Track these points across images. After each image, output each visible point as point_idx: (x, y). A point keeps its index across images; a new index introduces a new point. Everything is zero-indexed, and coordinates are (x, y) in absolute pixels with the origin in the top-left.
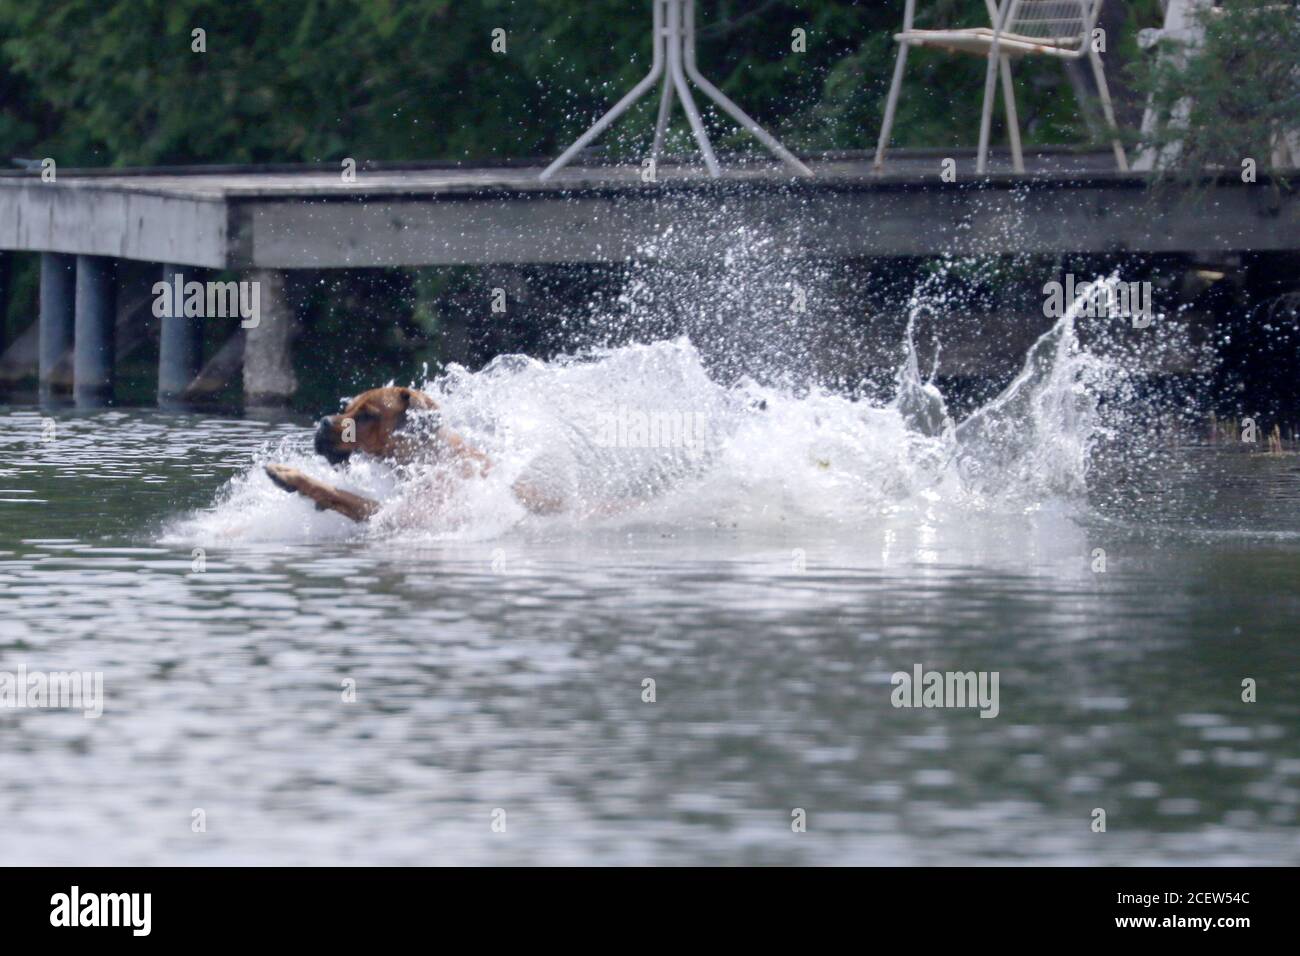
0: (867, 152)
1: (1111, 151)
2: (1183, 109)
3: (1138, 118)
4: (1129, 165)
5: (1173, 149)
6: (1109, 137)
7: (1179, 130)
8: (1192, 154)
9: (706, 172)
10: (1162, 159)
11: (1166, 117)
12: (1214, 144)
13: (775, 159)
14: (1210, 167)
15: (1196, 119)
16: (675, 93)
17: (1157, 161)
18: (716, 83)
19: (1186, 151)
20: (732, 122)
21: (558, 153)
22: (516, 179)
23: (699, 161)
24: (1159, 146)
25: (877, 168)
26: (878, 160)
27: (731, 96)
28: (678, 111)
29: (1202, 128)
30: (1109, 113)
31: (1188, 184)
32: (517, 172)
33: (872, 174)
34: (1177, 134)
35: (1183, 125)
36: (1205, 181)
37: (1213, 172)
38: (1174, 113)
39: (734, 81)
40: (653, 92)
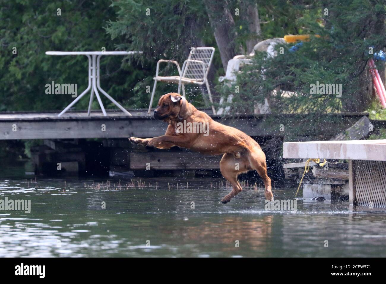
0: (146, 109)
1: (211, 109)
2: (230, 98)
3: (218, 100)
4: (216, 112)
5: (228, 108)
6: (211, 105)
7: (229, 103)
8: (233, 110)
9: (103, 114)
10: (225, 111)
11: (226, 100)
12: (239, 107)
13: (121, 111)
14: (238, 114)
15: (234, 100)
16: (95, 94)
17: (224, 112)
18: (106, 91)
19: (231, 109)
20: (110, 102)
21: (63, 109)
22: (52, 116)
23: (101, 112)
24: (224, 108)
25: (149, 114)
26: (149, 112)
27: (110, 95)
28: (95, 99)
29: (235, 103)
30: (211, 98)
31: (232, 118)
32: (52, 114)
33: (148, 115)
34: (229, 105)
35: (231, 102)
36: (236, 118)
37: (238, 115)
38: (228, 99)
39: (111, 91)
40: (89, 93)
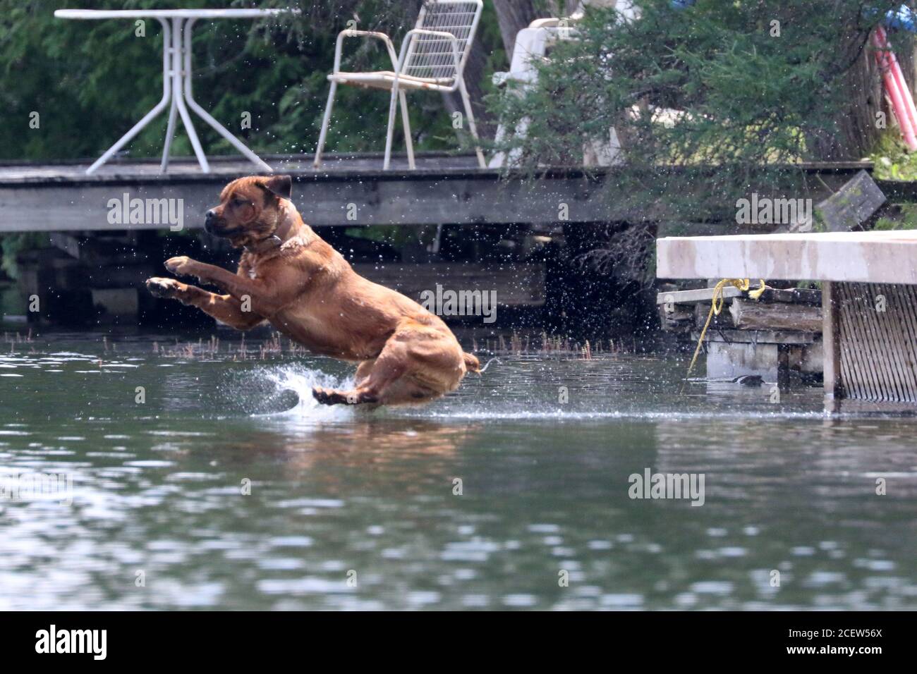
0: (309, 155)
1: (475, 155)
2: (523, 126)
3: (492, 132)
4: (487, 164)
5: (517, 153)
6: (473, 145)
7: (520, 140)
8: (529, 157)
9: (200, 169)
10: (509, 160)
11: (511, 131)
12: (544, 149)
13: (246, 160)
14: (541, 165)
15: (532, 132)
16: (179, 116)
17: (505, 161)
18: (209, 111)
19: (525, 154)
20: (219, 137)
21: (98, 156)
22: (71, 173)
23: (196, 162)
24: (507, 151)
25: (316, 167)
26: (317, 161)
27: (217, 118)
28: (181, 129)
29: (535, 138)
30: (473, 128)
31: (526, 177)
32: (70, 168)
33: (314, 170)
34: (518, 143)
35: (524, 137)
36: (538, 176)
37: (544, 169)
38: (517, 129)
39: (220, 108)
40: (165, 113)
